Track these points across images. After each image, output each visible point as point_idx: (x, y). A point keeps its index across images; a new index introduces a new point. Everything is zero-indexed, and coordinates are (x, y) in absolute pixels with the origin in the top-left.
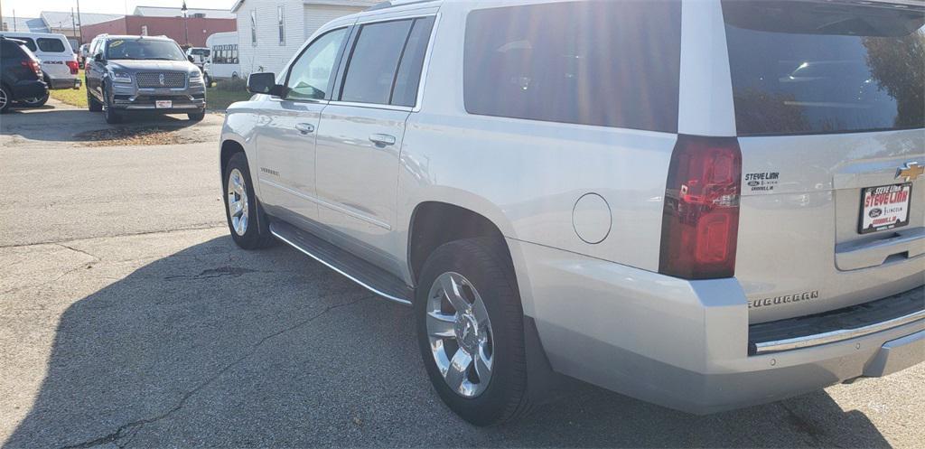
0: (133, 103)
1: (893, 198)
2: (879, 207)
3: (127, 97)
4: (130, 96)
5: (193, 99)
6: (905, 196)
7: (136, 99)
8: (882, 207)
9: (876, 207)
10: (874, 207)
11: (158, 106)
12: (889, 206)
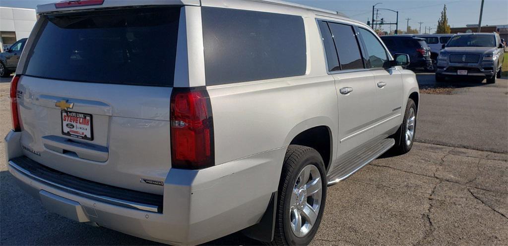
0: (445, 71)
1: (81, 121)
2: (72, 123)
3: (443, 68)
4: (444, 67)
5: (483, 70)
6: (88, 122)
7: (447, 69)
8: (74, 124)
9: (71, 123)
10: (69, 122)
11: (458, 74)
12: (79, 125)
